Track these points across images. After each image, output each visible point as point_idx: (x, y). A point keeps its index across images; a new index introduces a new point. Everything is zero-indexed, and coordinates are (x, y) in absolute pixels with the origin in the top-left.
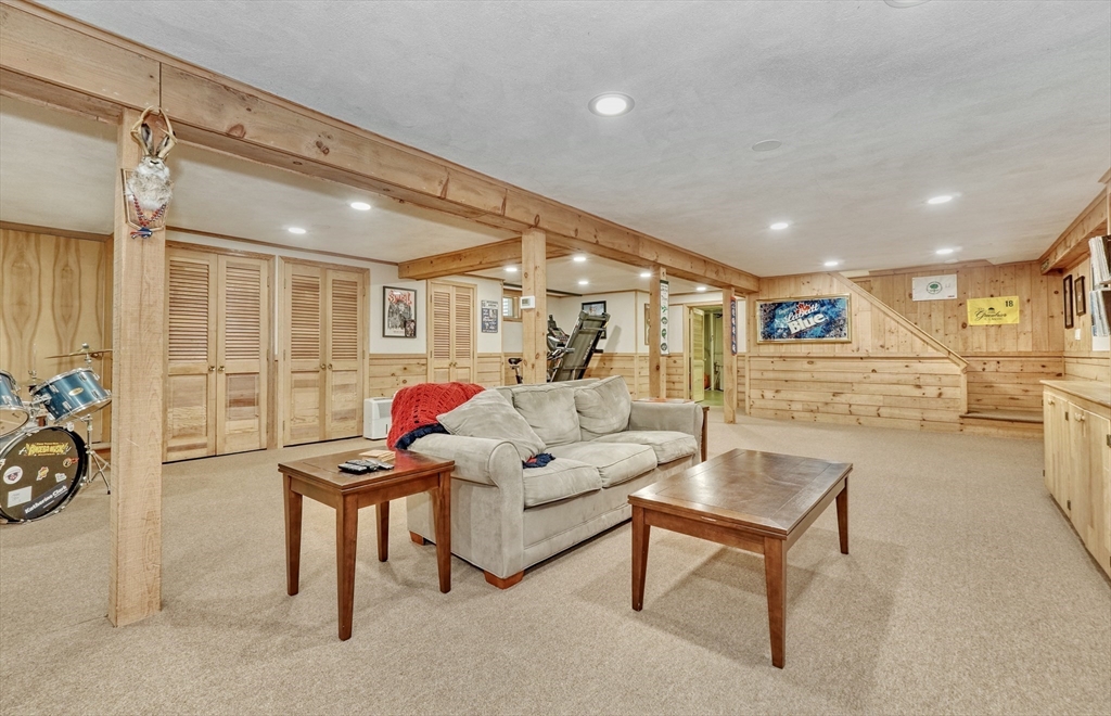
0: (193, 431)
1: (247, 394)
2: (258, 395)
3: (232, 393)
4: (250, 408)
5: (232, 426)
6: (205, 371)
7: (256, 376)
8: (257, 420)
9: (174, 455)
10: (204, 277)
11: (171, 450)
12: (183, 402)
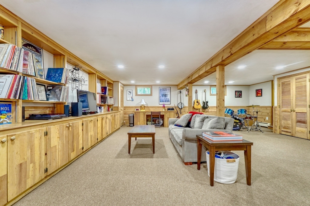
0: (287, 127)
1: (303, 119)
2: (307, 120)
3: (298, 118)
4: (304, 124)
5: (298, 129)
6: (290, 111)
7: (306, 114)
8: (306, 129)
9: (283, 133)
10: (290, 84)
11: (282, 131)
12: (285, 119)
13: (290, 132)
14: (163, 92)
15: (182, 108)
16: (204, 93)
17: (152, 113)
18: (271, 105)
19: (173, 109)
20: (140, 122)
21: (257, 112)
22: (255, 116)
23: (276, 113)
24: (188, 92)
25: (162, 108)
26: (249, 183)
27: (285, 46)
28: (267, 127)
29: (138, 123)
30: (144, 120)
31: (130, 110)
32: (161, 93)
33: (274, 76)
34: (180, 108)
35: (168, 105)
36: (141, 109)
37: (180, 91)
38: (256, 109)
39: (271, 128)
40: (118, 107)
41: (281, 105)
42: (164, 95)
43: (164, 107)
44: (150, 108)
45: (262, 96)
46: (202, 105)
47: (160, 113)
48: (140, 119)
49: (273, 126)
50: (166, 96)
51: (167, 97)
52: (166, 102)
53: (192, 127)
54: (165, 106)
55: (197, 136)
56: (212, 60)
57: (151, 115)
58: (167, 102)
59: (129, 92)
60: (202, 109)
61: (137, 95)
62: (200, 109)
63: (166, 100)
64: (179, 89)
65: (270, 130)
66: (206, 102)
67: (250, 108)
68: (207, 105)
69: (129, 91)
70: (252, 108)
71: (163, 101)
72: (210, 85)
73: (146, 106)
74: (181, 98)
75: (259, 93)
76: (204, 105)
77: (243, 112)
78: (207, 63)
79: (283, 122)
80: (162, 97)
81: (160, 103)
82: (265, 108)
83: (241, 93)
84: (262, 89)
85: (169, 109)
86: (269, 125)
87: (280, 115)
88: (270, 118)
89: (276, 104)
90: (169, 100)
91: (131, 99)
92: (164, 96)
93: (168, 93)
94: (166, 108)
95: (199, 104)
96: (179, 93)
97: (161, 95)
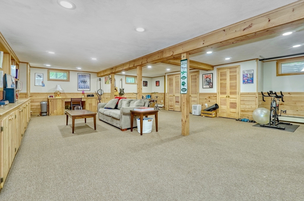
0: (172, 106)
1: (178, 100)
3: (176, 100)
4: (178, 103)
5: (176, 106)
6: (173, 96)
7: (179, 97)
8: (179, 106)
9: (170, 109)
10: (172, 80)
11: (170, 108)
12: (171, 101)
13: (173, 109)
14: (82, 79)
15: (101, 95)
16: (121, 81)
17: (72, 100)
18: (164, 92)
19: (93, 96)
20: (57, 110)
21: (157, 97)
22: (156, 100)
23: (167, 97)
24: (111, 81)
25: (82, 95)
26: (157, 131)
27: (170, 63)
28: (162, 107)
29: (55, 111)
30: (62, 108)
31: (40, 97)
32: (80, 79)
33: (166, 73)
34: (100, 94)
35: (87, 92)
36: (56, 96)
37: (100, 79)
38: (156, 95)
39: (164, 107)
40: (27, 93)
41: (169, 92)
42: (83, 81)
43: (83, 93)
44: (67, 95)
45: (159, 86)
46: (119, 92)
47: (81, 99)
48: (58, 107)
49: (165, 106)
50: (85, 83)
51: (87, 84)
52: (85, 88)
53: (119, 109)
54: (85, 92)
55: (131, 111)
56: (134, 61)
57: (71, 102)
58: (87, 88)
59: (39, 76)
60: (119, 95)
61: (49, 80)
62: (117, 95)
63: (85, 86)
64: (99, 77)
65: (163, 109)
66: (122, 89)
67: (153, 94)
68: (123, 92)
69: (39, 74)
70: (154, 94)
71: (82, 88)
72: (126, 75)
73: (61, 92)
74: (100, 85)
75: (157, 83)
76: (121, 92)
77: (149, 97)
78: (130, 62)
79: (170, 102)
80: (81, 83)
81: (79, 89)
82: (161, 94)
83: (147, 83)
84: (159, 81)
85: (88, 96)
86: (163, 106)
87: (168, 99)
88: (164, 101)
89: (166, 92)
90: (88, 87)
91: (41, 84)
92: (83, 83)
93: (87, 79)
94: (86, 95)
95: (117, 91)
96: (99, 80)
97: (80, 82)
